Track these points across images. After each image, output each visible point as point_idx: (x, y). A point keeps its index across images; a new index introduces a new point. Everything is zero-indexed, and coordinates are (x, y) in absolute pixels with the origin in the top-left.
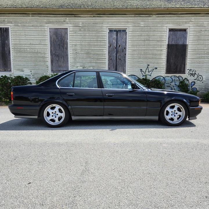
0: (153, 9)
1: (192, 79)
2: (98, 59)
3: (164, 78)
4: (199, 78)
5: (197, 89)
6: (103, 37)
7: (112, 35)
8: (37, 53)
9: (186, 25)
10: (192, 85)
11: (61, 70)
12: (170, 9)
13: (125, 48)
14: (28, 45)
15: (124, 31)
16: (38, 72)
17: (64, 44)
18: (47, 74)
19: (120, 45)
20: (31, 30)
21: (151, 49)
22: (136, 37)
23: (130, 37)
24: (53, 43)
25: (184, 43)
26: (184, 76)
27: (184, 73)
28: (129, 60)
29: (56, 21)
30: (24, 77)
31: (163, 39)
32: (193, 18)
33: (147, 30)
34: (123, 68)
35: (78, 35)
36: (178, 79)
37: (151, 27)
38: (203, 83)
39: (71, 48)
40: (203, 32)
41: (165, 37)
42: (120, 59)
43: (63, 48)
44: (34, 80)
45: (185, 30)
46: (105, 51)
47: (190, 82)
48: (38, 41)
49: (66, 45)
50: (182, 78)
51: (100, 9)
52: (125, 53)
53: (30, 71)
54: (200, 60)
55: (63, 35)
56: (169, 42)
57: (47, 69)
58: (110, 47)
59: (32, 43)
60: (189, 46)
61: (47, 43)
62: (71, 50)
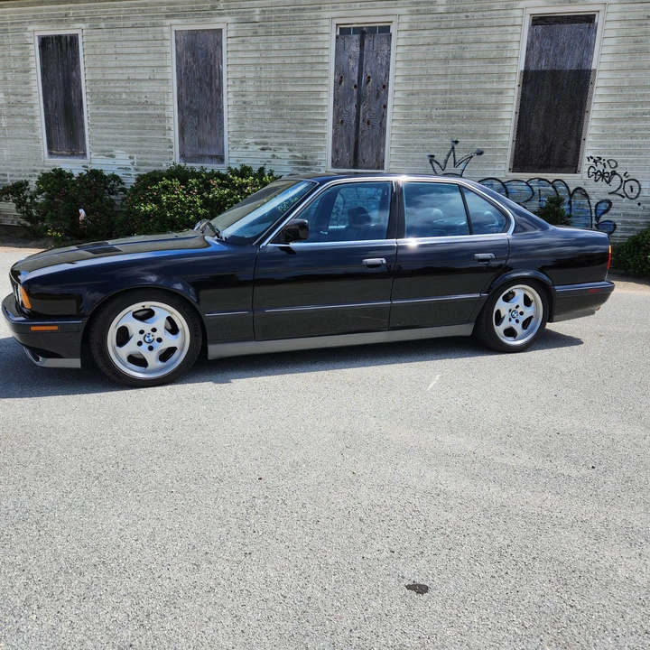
1: (602, 190)
2: (303, 122)
3: (503, 184)
4: (627, 189)
5: (615, 226)
6: (321, 51)
7: (347, 44)
8: (146, 104)
10: (599, 212)
11: (205, 156)
13: (384, 87)
14: (123, 84)
16: (147, 158)
17: (211, 77)
18: (170, 164)
19: (369, 77)
20: (130, 37)
21: (468, 87)
22: (420, 47)
23: (400, 50)
24: (185, 74)
25: (580, 65)
26: (572, 180)
27: (573, 169)
28: (395, 124)
29: (192, 8)
31: (509, 54)
33: (456, 23)
34: (375, 151)
35: (251, 48)
36: (551, 188)
37: (469, 14)
38: (641, 207)
39: (230, 89)
41: (515, 46)
42: (369, 123)
43: (211, 90)
45: (589, 19)
46: (325, 96)
47: (594, 200)
48: (147, 70)
49: (217, 81)
50: (568, 187)
52: (384, 102)
53: (129, 155)
54: (635, 125)
55: (211, 50)
56: (530, 64)
57: (168, 150)
58: (341, 82)
59: (132, 77)
60: (599, 75)
61: (169, 77)
62: (230, 96)
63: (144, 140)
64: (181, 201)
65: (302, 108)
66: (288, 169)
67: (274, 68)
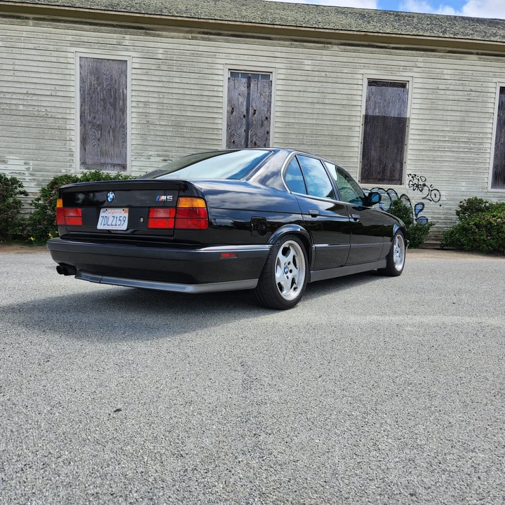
0: (333, 31)
1: (418, 196)
2: (201, 140)
4: (433, 196)
5: (427, 220)
6: (216, 88)
7: (237, 85)
8: (46, 117)
9: (405, 74)
10: (417, 211)
11: (108, 164)
12: (372, 34)
13: (267, 118)
15: (266, 76)
16: (44, 165)
17: (115, 99)
18: (70, 170)
19: (255, 111)
21: (328, 123)
22: (293, 92)
23: (279, 93)
24: (89, 94)
25: (400, 114)
26: (400, 189)
27: (399, 182)
28: (276, 145)
29: (98, 40)
30: (9, 177)
31: (355, 103)
32: (420, 60)
33: (319, 78)
35: (154, 78)
36: (386, 195)
37: (327, 73)
38: (441, 207)
39: (134, 110)
40: (442, 92)
41: (359, 98)
42: (255, 144)
43: (115, 109)
44: (33, 184)
45: (403, 85)
46: (220, 121)
47: (414, 203)
48: (49, 87)
49: (121, 102)
50: (397, 194)
51: (210, 21)
52: (267, 129)
53: (24, 161)
54: (435, 154)
55: (115, 76)
56: (369, 111)
57: (69, 158)
58: (232, 112)
59: (32, 92)
60: (412, 121)
61: (72, 95)
62: (134, 115)
63: (43, 148)
65: (200, 130)
67: (175, 96)
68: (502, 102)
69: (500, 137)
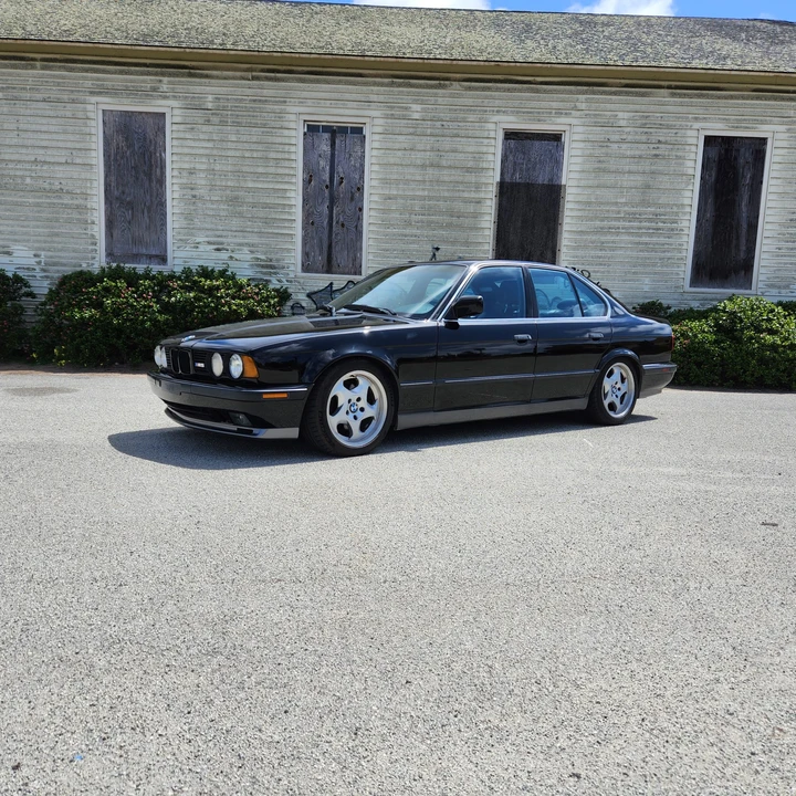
0: (449, 62)
2: (267, 221)
6: (287, 148)
7: (316, 142)
8: (60, 192)
9: (559, 120)
11: (142, 255)
12: (506, 64)
13: (359, 189)
14: (28, 166)
15: (358, 131)
16: (60, 257)
17: (151, 166)
18: (92, 264)
19: (342, 178)
20: (39, 112)
21: (446, 194)
22: (396, 152)
23: (375, 153)
24: (116, 160)
25: (551, 180)
28: (372, 228)
29: (126, 86)
30: (10, 275)
31: (485, 165)
32: (583, 100)
33: (432, 130)
34: (352, 255)
35: (202, 137)
37: (444, 123)
39: (175, 181)
40: (615, 146)
41: (491, 157)
42: (343, 225)
43: (150, 180)
44: (44, 283)
45: (556, 138)
46: (292, 194)
48: (63, 152)
49: (158, 170)
51: (275, 54)
52: (359, 204)
53: (33, 252)
54: (603, 238)
55: (150, 135)
56: (505, 177)
57: (90, 247)
58: (310, 181)
59: (40, 158)
60: (569, 191)
61: (94, 162)
62: (176, 188)
63: (57, 235)
64: (132, 306)
65: (266, 206)
66: (250, 273)
67: (230, 161)
68: (708, 158)
69: (705, 211)
